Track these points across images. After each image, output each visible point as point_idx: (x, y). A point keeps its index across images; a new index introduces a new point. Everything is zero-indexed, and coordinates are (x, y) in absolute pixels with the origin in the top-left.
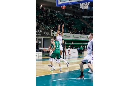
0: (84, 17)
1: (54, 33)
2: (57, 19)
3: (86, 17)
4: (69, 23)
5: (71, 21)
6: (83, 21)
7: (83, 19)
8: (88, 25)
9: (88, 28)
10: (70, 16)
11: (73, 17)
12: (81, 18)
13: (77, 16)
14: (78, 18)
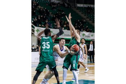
0: (79, 5)
1: (34, 28)
2: (40, 7)
3: (82, 5)
4: (57, 14)
5: (60, 11)
6: (77, 11)
7: (78, 9)
8: (85, 17)
9: (85, 22)
10: (59, 3)
11: (63, 5)
12: (75, 7)
13: (68, 4)
14: (71, 6)
